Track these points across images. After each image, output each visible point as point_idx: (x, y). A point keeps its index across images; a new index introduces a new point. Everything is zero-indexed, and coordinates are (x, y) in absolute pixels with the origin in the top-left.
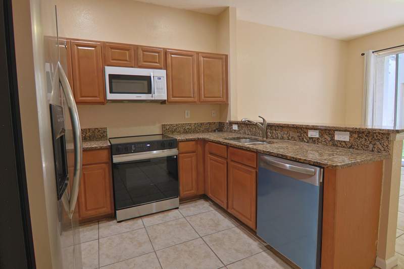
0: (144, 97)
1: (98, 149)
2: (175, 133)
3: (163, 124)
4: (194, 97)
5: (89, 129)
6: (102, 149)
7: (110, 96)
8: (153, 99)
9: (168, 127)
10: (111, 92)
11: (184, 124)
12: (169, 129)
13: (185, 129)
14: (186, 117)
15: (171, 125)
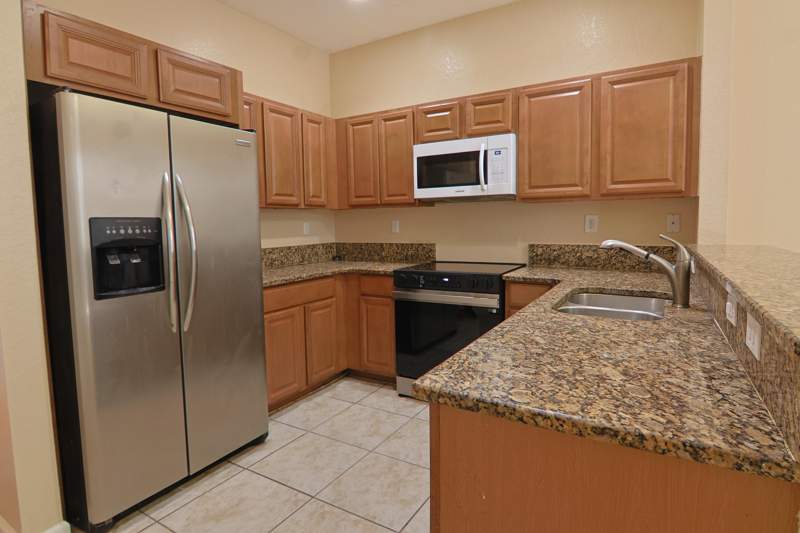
0: (468, 191)
1: (382, 275)
2: (557, 265)
3: (532, 243)
4: (582, 186)
5: (412, 245)
6: (385, 275)
7: (421, 193)
8: (485, 194)
9: (541, 250)
10: (420, 186)
11: (578, 246)
12: (542, 255)
13: (580, 258)
14: (588, 230)
15: (548, 246)
